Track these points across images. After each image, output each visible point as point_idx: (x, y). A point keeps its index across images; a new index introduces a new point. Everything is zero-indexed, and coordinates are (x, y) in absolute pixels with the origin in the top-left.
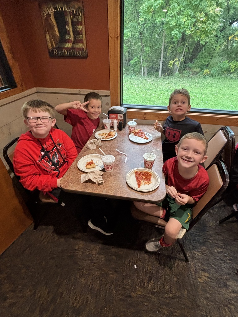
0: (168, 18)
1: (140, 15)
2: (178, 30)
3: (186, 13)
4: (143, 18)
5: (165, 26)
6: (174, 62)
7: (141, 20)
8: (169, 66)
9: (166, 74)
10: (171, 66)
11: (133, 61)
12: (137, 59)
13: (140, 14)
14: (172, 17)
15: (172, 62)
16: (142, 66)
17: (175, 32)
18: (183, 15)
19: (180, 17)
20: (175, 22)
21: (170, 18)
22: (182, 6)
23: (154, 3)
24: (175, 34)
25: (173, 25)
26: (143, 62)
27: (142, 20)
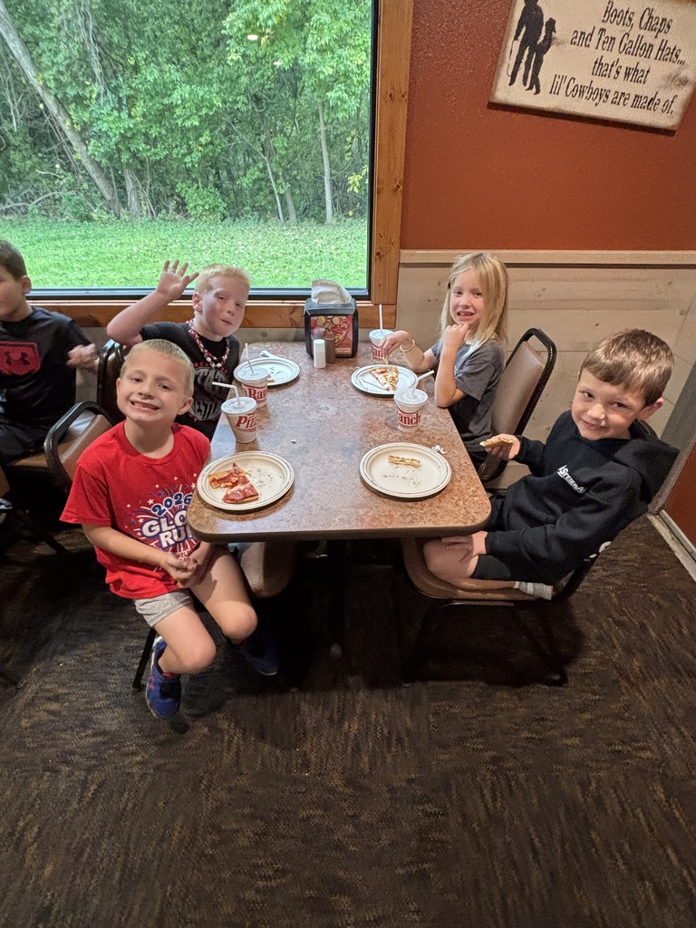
0: (310, 54)
1: (229, 45)
2: (343, 88)
3: (361, 42)
4: (236, 52)
5: (309, 78)
6: (361, 177)
7: (232, 60)
8: (351, 189)
9: (351, 213)
10: (356, 190)
11: (246, 180)
12: (257, 174)
13: (228, 42)
14: (321, 51)
15: (356, 179)
16: (276, 192)
17: (337, 95)
18: (355, 47)
19: (345, 52)
20: (333, 67)
21: (315, 55)
22: (345, 21)
23: (260, 9)
24: (339, 98)
25: (326, 74)
26: (279, 181)
27: (235, 58)
